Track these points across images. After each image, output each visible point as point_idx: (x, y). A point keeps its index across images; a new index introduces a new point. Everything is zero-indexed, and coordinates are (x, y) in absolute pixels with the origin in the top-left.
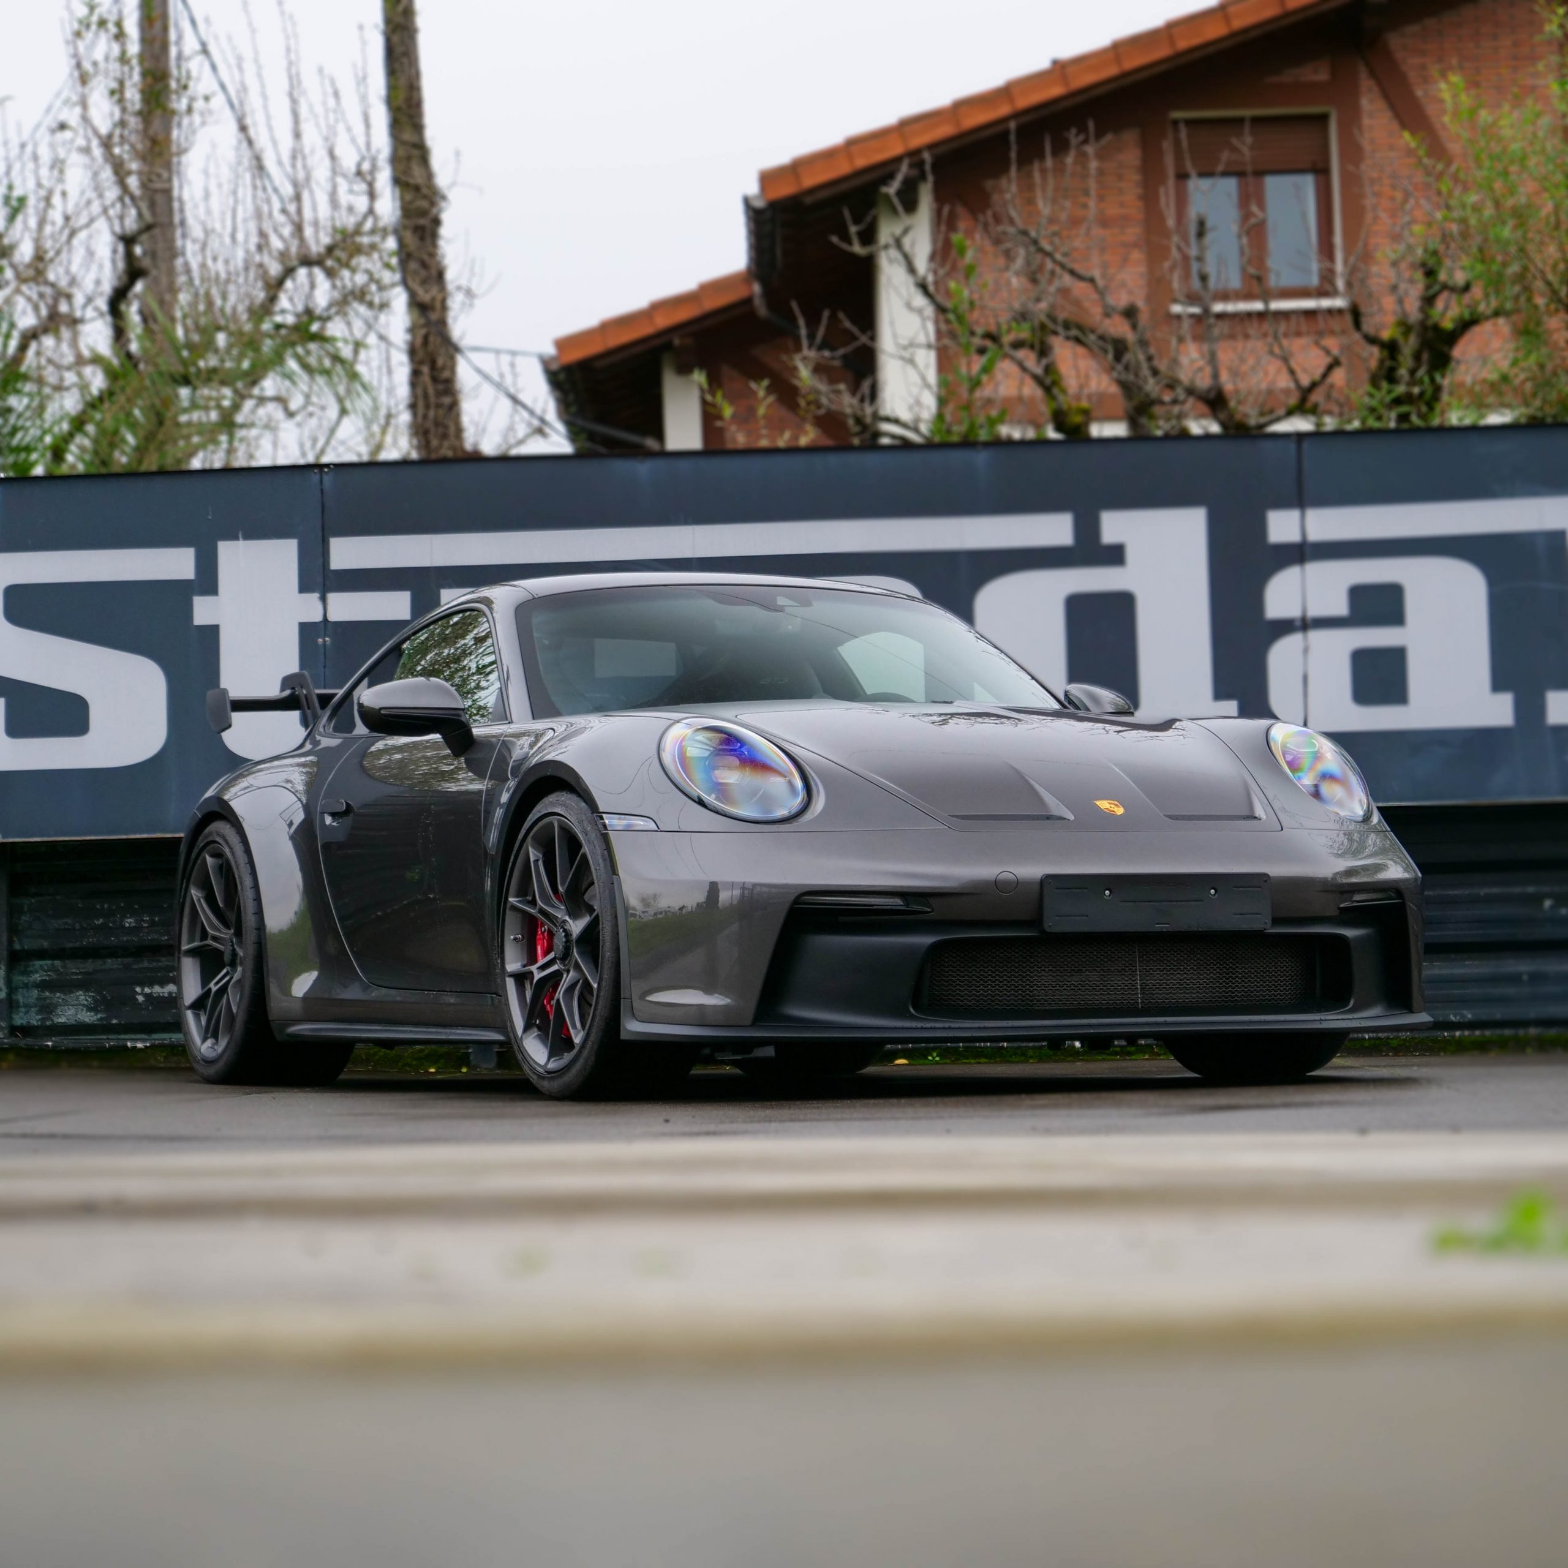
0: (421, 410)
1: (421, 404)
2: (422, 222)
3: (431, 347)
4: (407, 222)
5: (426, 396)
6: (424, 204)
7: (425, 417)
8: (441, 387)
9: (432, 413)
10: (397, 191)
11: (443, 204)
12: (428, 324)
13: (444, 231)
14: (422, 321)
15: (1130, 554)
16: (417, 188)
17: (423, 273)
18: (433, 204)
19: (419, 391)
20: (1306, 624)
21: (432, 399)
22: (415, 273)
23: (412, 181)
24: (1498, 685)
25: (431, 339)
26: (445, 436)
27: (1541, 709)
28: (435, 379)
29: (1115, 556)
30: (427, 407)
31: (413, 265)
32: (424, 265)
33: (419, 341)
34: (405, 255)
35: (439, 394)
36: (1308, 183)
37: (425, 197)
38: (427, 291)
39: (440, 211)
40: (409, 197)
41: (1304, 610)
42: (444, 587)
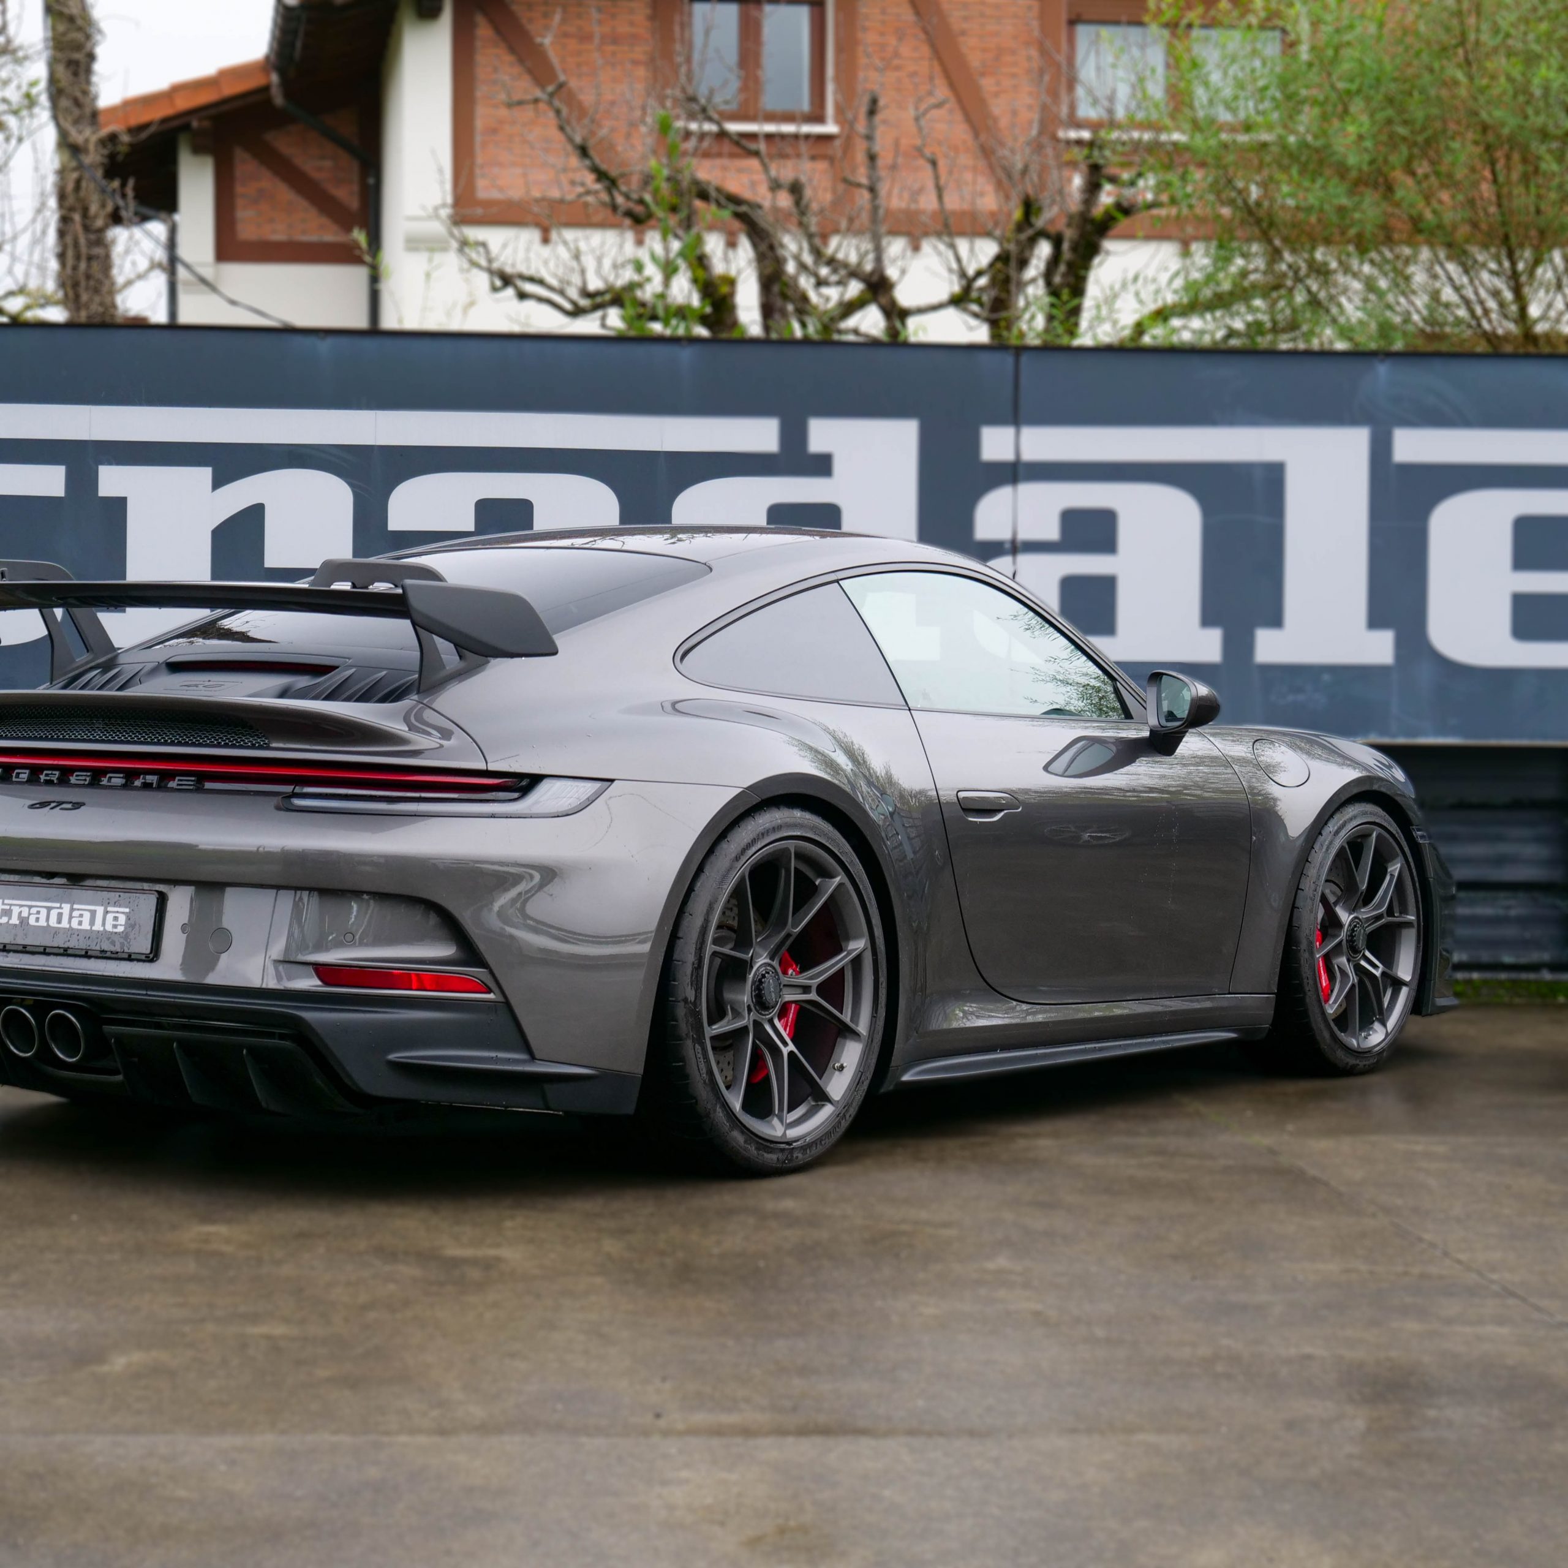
0: (70, 262)
1: (70, 253)
2: (77, 56)
3: (82, 193)
4: (59, 55)
5: (76, 244)
6: (78, 36)
7: (75, 268)
8: (93, 237)
9: (83, 265)
10: (50, 21)
11: (98, 37)
12: (80, 167)
13: (97, 67)
14: (74, 164)
15: (837, 466)
16: (71, 19)
17: (76, 112)
18: (88, 37)
19: (69, 239)
20: (1015, 548)
21: (84, 250)
22: (67, 110)
23: (66, 11)
24: (1208, 619)
25: (84, 184)
26: (96, 291)
27: (1249, 647)
28: (86, 228)
29: (822, 465)
30: (78, 257)
31: (64, 103)
32: (77, 103)
33: (70, 186)
34: (56, 91)
35: (91, 244)
36: (802, 15)
37: (80, 29)
38: (80, 132)
39: (94, 45)
40: (61, 28)
41: (1015, 533)
42: (102, 464)
